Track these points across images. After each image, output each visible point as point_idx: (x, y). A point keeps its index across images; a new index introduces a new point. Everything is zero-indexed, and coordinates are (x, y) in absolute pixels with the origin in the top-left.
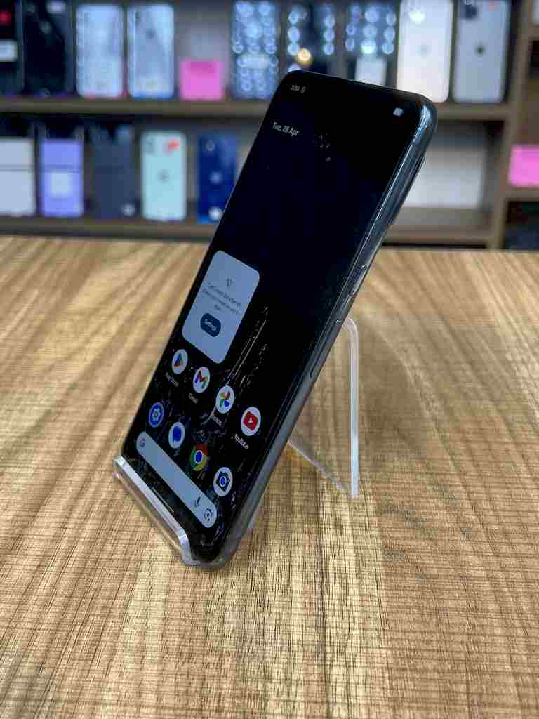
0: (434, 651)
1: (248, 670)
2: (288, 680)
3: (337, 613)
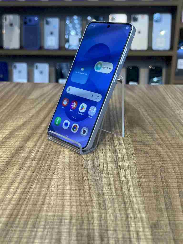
0: (150, 168)
1: (95, 172)
2: (107, 174)
3: (121, 161)
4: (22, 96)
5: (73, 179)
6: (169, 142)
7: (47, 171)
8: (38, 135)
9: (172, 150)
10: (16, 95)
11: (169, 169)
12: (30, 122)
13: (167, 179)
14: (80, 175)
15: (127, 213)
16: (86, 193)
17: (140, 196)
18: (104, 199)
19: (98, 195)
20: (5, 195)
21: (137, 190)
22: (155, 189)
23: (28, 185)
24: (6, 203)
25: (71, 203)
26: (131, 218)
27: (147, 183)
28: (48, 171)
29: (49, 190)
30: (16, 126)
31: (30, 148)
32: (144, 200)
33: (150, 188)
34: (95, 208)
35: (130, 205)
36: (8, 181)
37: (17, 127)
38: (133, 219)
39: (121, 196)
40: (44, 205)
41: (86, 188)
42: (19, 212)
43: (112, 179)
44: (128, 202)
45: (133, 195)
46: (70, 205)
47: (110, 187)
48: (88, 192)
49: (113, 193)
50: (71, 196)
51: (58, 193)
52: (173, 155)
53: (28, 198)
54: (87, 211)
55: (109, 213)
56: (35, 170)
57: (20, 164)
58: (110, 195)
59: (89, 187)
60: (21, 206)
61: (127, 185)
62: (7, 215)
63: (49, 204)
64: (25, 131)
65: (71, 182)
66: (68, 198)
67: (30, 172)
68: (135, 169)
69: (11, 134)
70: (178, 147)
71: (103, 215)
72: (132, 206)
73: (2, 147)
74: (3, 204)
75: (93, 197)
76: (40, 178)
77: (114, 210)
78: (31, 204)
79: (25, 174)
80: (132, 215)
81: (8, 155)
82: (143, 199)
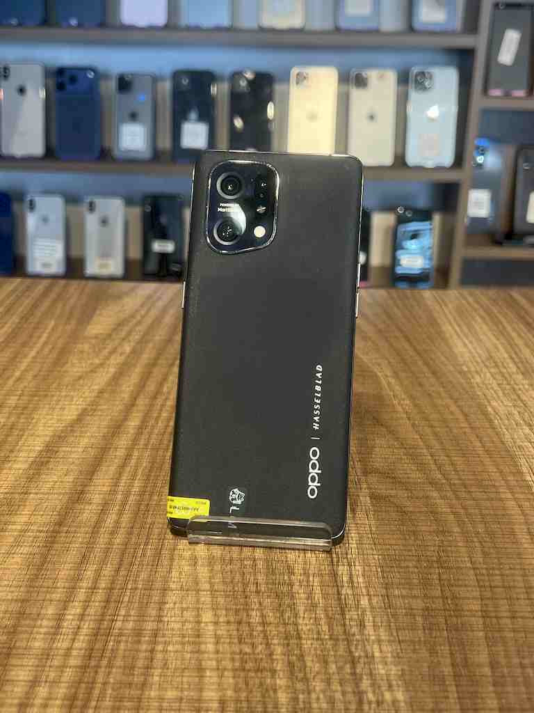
0: (413, 556)
1: (275, 569)
4: (69, 328)
5: (221, 591)
6: (458, 475)
7: (153, 565)
8: (121, 453)
9: (465, 499)
10: (53, 323)
11: (459, 559)
12: (95, 410)
13: (454, 588)
14: (238, 577)
15: (361, 689)
16: (255, 633)
17: (389, 641)
18: (301, 650)
19: (286, 638)
20: (53, 640)
21: (381, 622)
22: (425, 618)
23: (106, 610)
24: (56, 663)
25: (218, 661)
26: (370, 703)
27: (406, 601)
28: (155, 567)
29: (161, 625)
30: (61, 426)
31: (102, 496)
32: (399, 651)
33: (414, 615)
34: (279, 675)
35: (366, 666)
36: (56, 596)
37: (63, 427)
38: (373, 706)
39: (343, 640)
40: (151, 668)
41: (255, 617)
42: (92, 688)
43: (317, 590)
44: (360, 657)
45: (373, 638)
46: (218, 669)
47: (316, 614)
48: (260, 628)
49: (323, 633)
50: (217, 643)
51: (184, 632)
52: (468, 515)
53: (110, 647)
54: (261, 684)
55: (315, 690)
56: (121, 564)
57: (81, 544)
58: (315, 636)
59: (263, 616)
60: (96, 672)
61: (357, 606)
62: (63, 700)
63: (165, 666)
64: (86, 440)
65: (215, 600)
66: (211, 647)
67: (108, 571)
68: (375, 559)
69: (50, 452)
70: (481, 490)
71: (301, 696)
72: (370, 669)
73: (30, 493)
74: (50, 666)
75: (274, 645)
76: (136, 589)
77: (328, 682)
78: (120, 667)
79: (98, 575)
80: (371, 696)
81: (49, 517)
82: (397, 649)
